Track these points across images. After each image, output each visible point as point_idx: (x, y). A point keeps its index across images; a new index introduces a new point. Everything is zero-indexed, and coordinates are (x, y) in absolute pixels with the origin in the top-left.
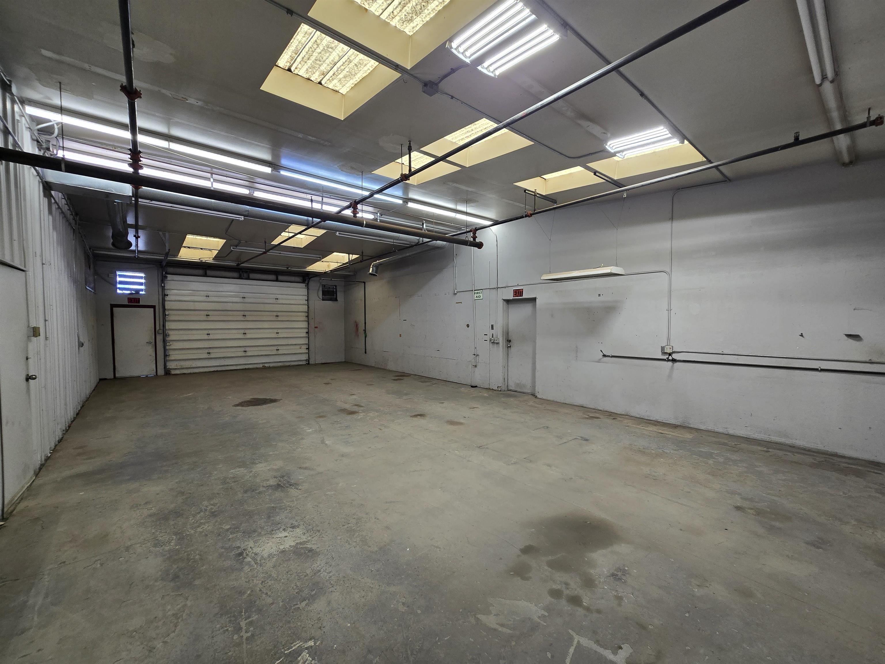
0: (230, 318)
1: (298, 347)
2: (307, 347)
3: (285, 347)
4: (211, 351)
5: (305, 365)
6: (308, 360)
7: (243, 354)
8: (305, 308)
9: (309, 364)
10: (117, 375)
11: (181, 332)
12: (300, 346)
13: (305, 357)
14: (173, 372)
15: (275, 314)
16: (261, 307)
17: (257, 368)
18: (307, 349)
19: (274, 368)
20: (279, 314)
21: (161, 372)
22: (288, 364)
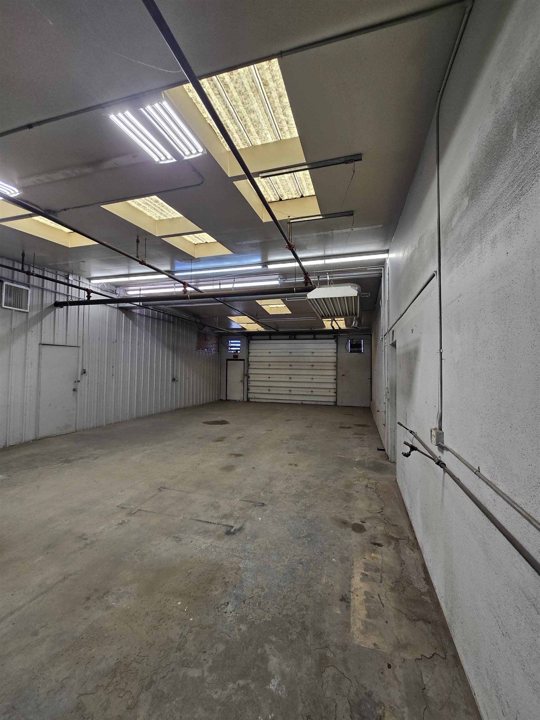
0: (282, 367)
1: (328, 390)
2: (335, 391)
3: (317, 390)
4: (271, 389)
5: (333, 405)
6: (336, 402)
7: (289, 393)
8: (334, 359)
9: (336, 405)
10: (227, 399)
11: (256, 376)
12: (329, 390)
13: (333, 399)
14: (251, 400)
15: (312, 364)
16: (302, 359)
17: (297, 404)
18: (335, 392)
19: (309, 405)
20: (314, 364)
21: (246, 399)
22: (319, 403)
